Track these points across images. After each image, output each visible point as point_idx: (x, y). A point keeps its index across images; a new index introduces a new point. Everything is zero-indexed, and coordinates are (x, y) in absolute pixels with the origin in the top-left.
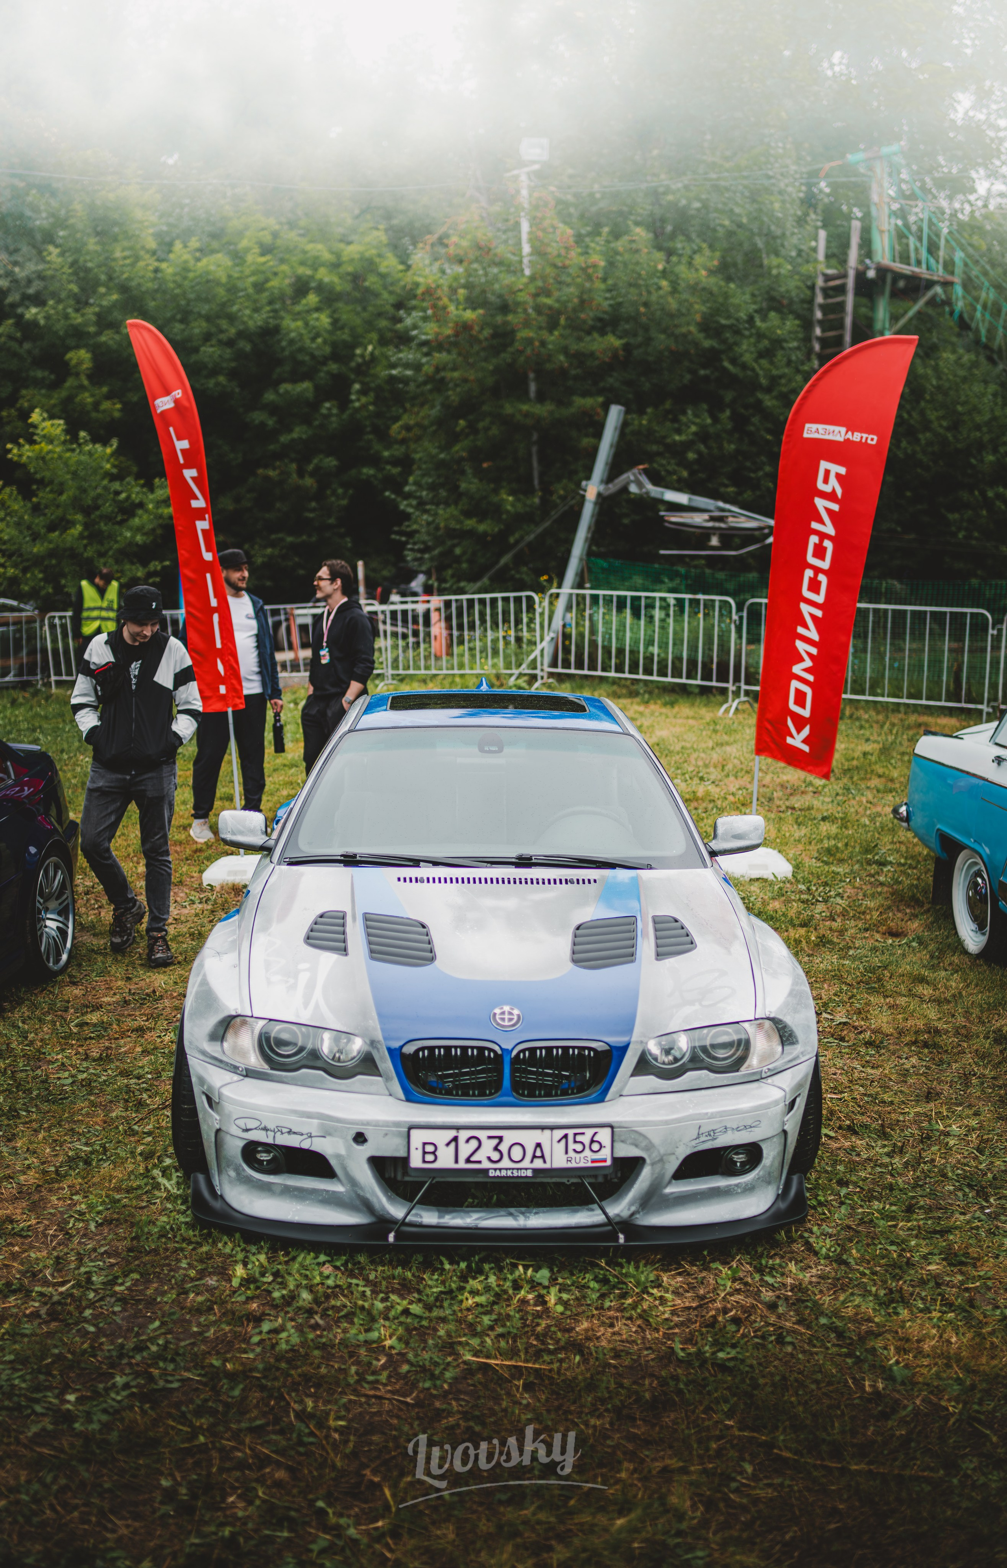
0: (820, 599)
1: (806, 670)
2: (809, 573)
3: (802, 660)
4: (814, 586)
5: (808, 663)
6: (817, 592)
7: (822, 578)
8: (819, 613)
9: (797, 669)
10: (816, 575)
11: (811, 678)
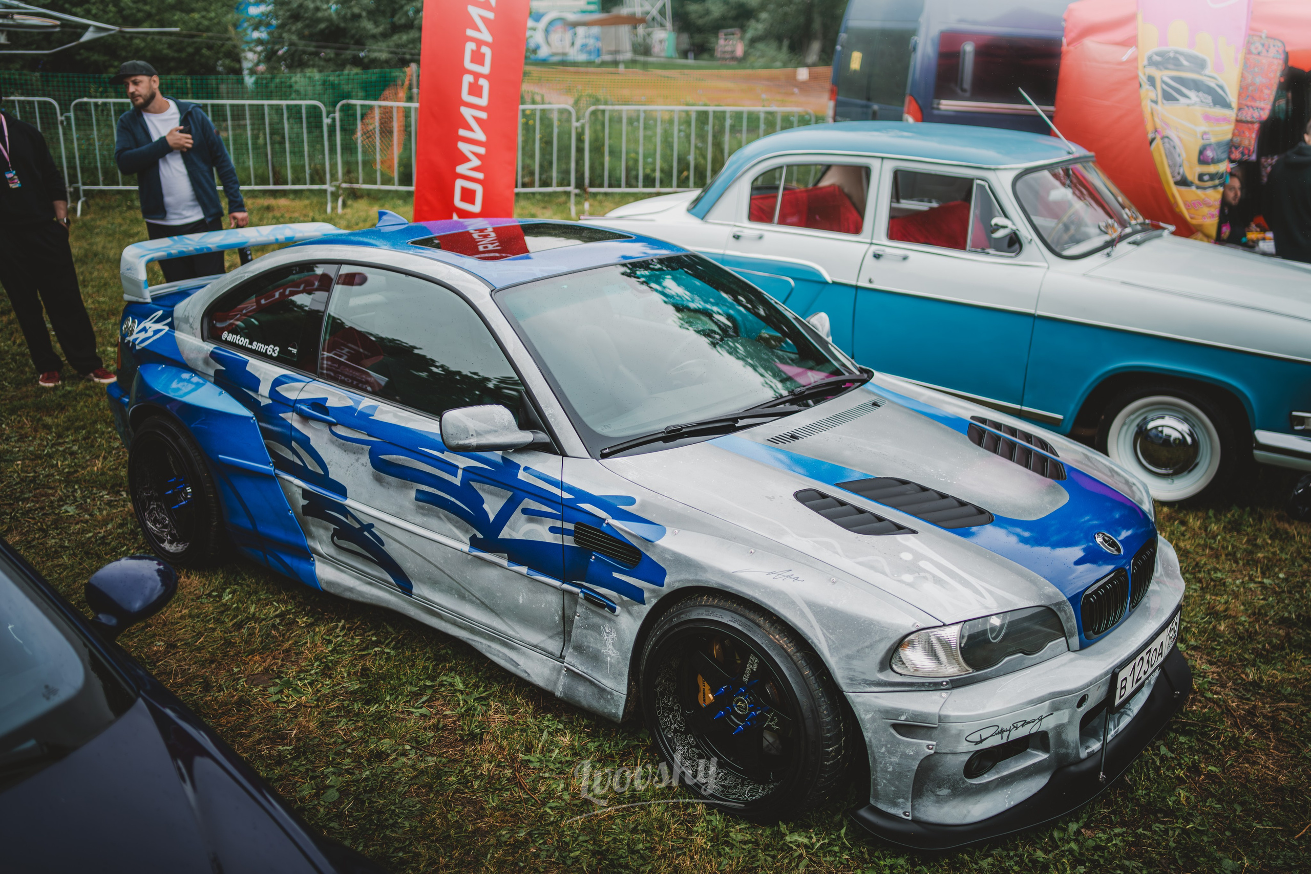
0: (484, 101)
1: (475, 169)
2: (467, 79)
3: (467, 160)
4: (475, 90)
5: (476, 162)
6: (480, 95)
7: (483, 82)
8: (483, 115)
9: (461, 169)
10: (476, 79)
11: (480, 176)
